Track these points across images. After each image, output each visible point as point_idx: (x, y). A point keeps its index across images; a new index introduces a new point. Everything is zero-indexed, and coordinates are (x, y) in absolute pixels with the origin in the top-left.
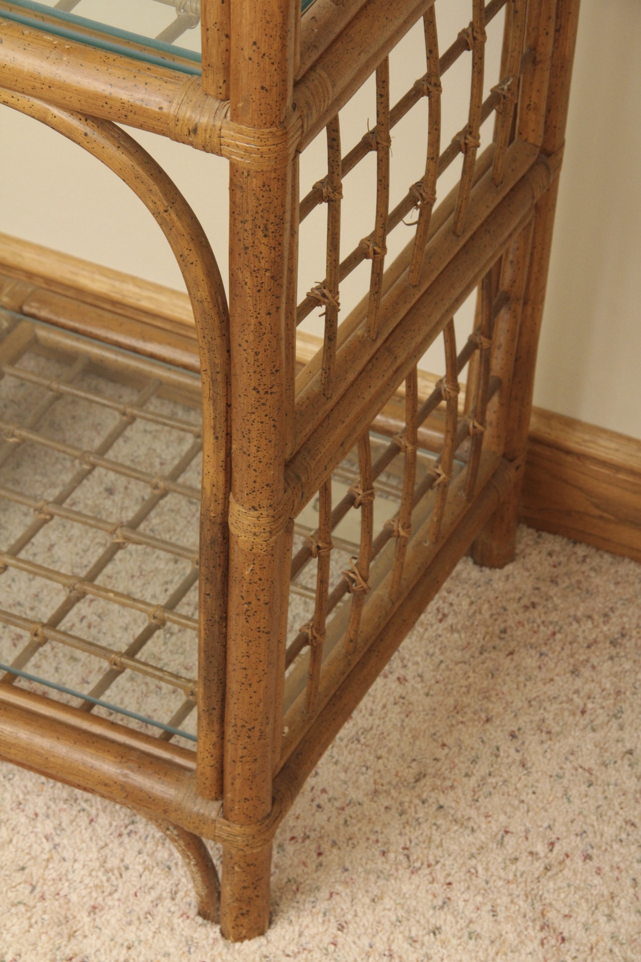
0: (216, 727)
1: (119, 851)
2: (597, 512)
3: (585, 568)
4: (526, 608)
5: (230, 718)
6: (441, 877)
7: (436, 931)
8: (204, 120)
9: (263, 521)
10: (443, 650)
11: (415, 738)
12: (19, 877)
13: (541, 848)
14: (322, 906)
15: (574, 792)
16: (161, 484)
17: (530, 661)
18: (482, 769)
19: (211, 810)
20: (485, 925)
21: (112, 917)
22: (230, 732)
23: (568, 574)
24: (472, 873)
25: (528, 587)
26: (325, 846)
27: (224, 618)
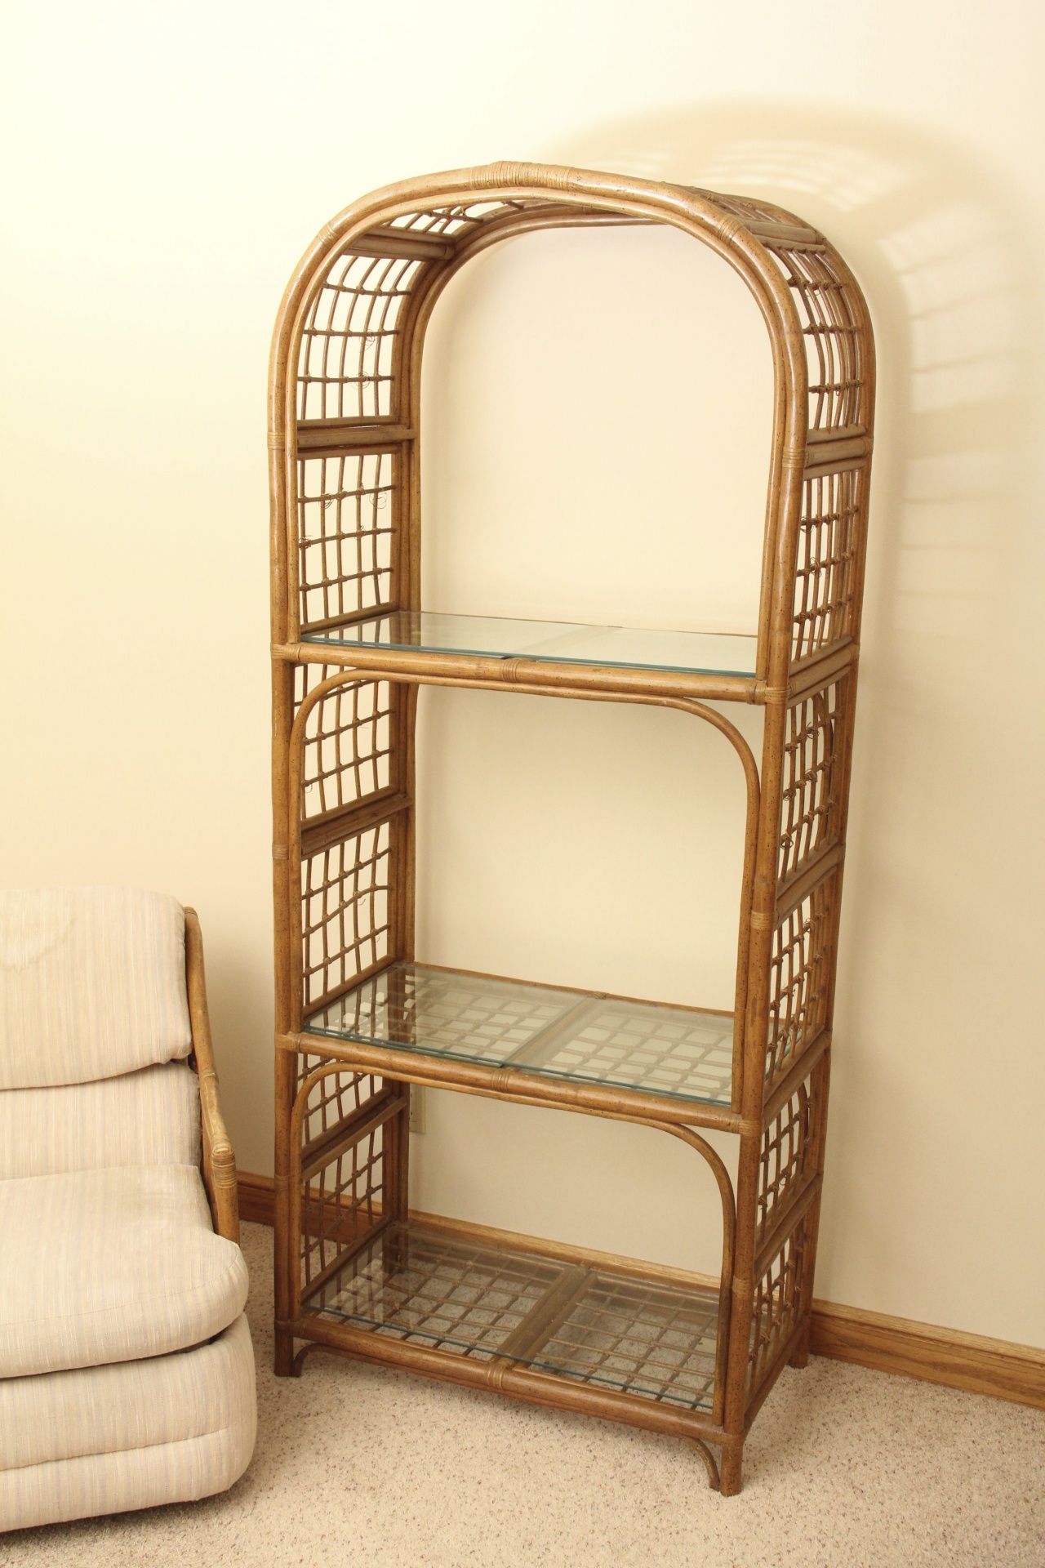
0: (723, 1388)
1: (672, 1467)
2: (840, 1343)
3: (838, 1367)
4: (817, 1381)
5: (729, 1381)
6: (807, 1472)
7: (810, 1490)
9: (748, 1285)
10: (787, 1396)
11: (783, 1427)
12: (634, 1475)
13: (845, 1462)
14: (761, 1483)
15: (854, 1443)
16: (664, 1327)
17: (824, 1399)
18: (814, 1437)
19: (719, 1431)
20: (829, 1487)
21: (676, 1488)
22: (729, 1388)
23: (832, 1369)
24: (819, 1471)
25: (816, 1374)
26: (757, 1463)
27: (728, 1335)
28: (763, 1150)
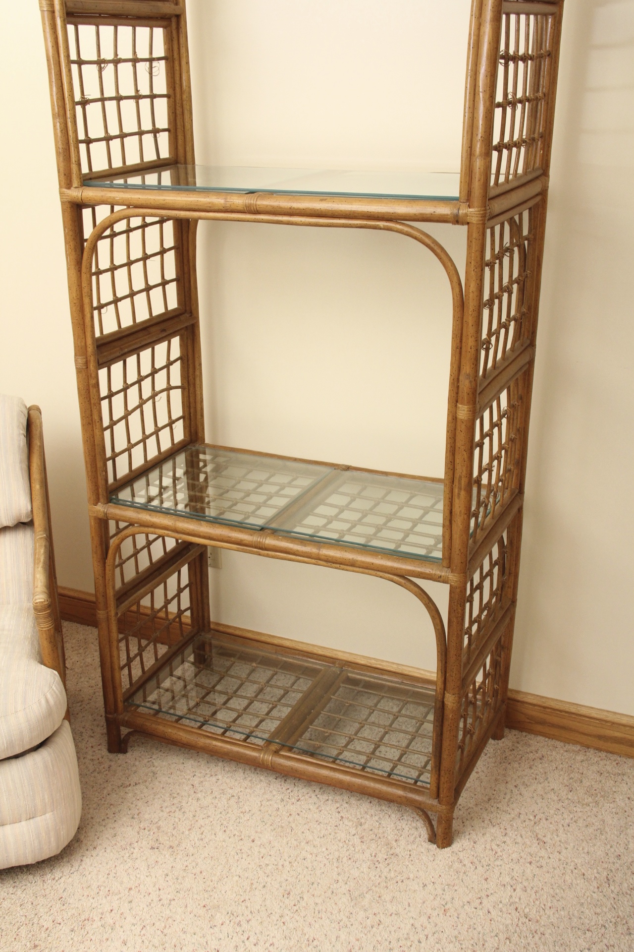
0: (438, 773)
1: (400, 824)
2: (529, 721)
3: (527, 738)
4: (511, 750)
5: (442, 768)
6: (502, 827)
7: (504, 842)
8: (443, 574)
9: (456, 698)
10: (488, 763)
11: (485, 789)
12: (371, 832)
13: (532, 818)
14: (467, 837)
15: (538, 801)
17: (516, 765)
18: (508, 797)
19: (435, 802)
20: (519, 839)
21: (402, 842)
22: (442, 773)
23: (522, 740)
24: (512, 826)
25: (510, 744)
26: (464, 820)
27: (442, 734)
28: (468, 592)
